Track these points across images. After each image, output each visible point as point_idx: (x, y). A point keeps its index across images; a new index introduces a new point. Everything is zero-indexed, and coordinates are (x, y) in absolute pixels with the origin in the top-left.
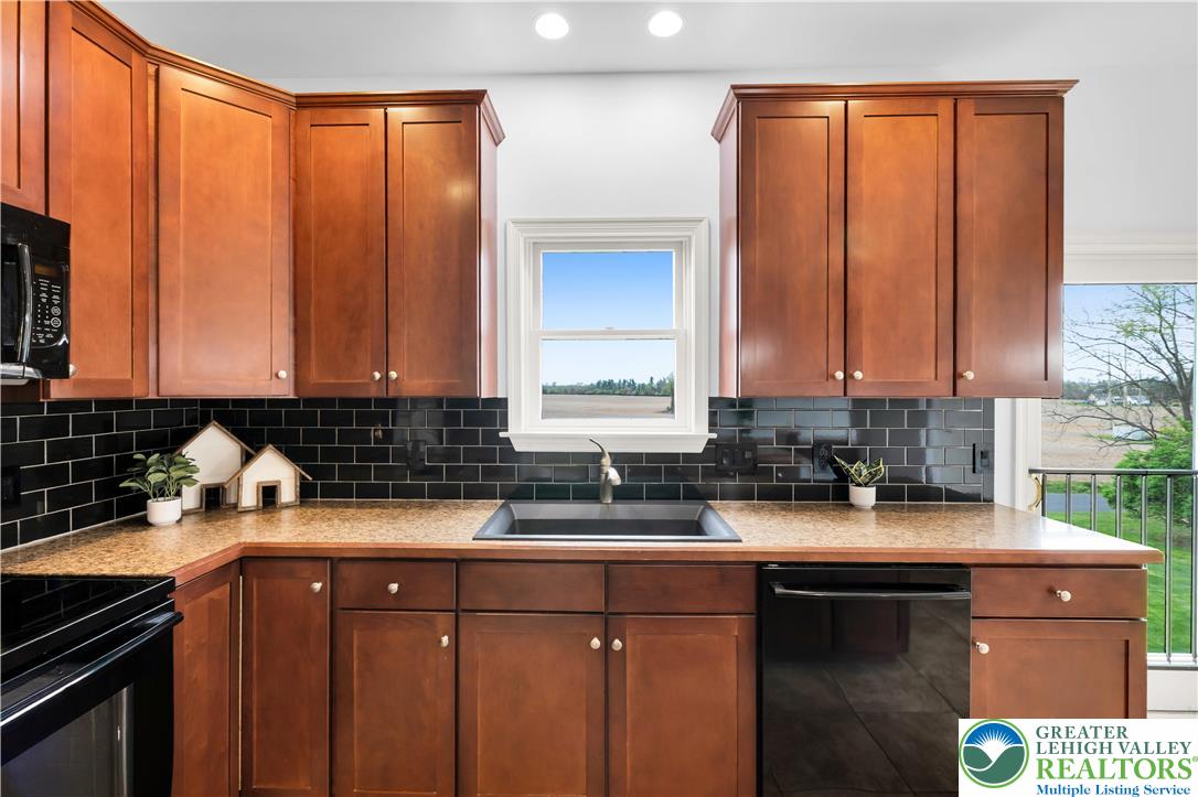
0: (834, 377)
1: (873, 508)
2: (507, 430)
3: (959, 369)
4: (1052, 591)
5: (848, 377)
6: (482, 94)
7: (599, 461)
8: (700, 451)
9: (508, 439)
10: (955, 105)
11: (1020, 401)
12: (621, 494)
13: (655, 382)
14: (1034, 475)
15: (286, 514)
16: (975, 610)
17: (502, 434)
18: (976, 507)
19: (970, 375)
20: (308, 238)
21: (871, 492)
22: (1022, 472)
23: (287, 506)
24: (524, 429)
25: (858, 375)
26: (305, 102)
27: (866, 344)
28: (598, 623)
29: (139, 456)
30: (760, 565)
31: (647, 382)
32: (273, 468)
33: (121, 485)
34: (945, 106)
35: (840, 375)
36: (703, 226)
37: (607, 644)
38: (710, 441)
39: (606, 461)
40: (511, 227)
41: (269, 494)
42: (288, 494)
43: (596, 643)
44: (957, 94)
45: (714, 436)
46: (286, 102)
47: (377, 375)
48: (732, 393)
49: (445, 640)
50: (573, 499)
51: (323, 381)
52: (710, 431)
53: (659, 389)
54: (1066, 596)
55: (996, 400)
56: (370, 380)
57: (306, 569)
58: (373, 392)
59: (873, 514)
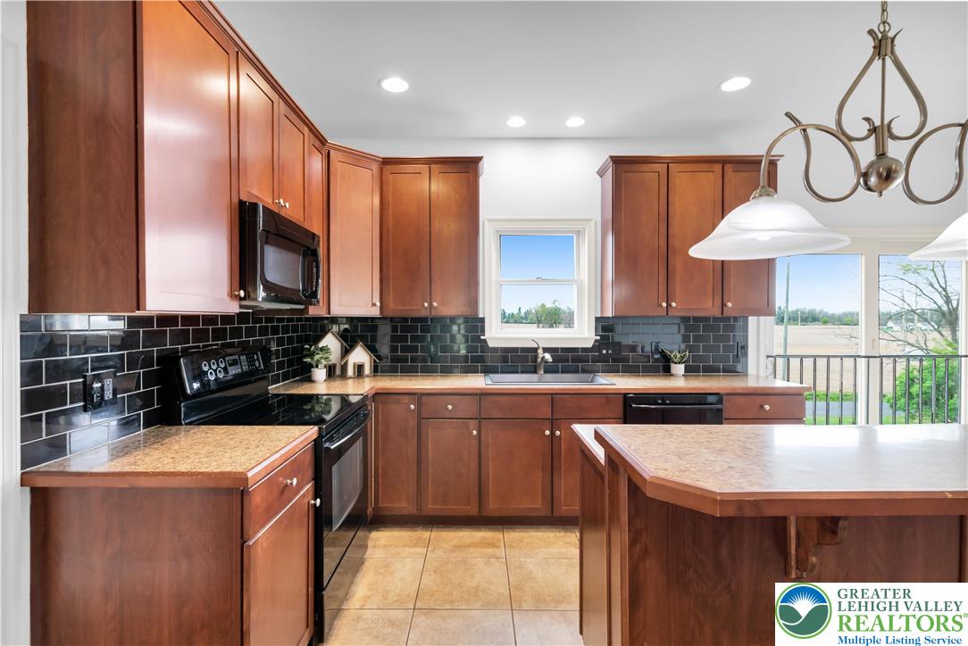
0: (661, 306)
1: (683, 375)
2: (484, 335)
3: (725, 301)
4: (762, 407)
5: (669, 305)
6: (480, 159)
7: (536, 352)
8: (591, 346)
9: (485, 340)
10: (723, 167)
11: (762, 318)
12: (550, 370)
13: (523, 312)
14: (770, 359)
15: (367, 380)
16: (725, 415)
17: (482, 337)
19: (730, 305)
20: (388, 232)
21: (682, 367)
22: (763, 357)
23: (368, 376)
24: (493, 334)
25: (674, 304)
26: (386, 162)
27: (678, 289)
28: (548, 423)
29: (307, 346)
30: (625, 395)
31: (516, 312)
32: (360, 355)
33: (305, 360)
34: (718, 167)
35: (664, 305)
36: (592, 223)
37: (553, 433)
38: (596, 341)
39: (540, 351)
40: (486, 222)
41: (360, 368)
42: (367, 371)
43: (548, 433)
44: (724, 161)
45: (599, 338)
46: (379, 161)
47: (426, 305)
48: (609, 313)
49: (475, 432)
50: (521, 372)
51: (395, 309)
52: (596, 335)
53: (526, 318)
54: (767, 407)
55: (750, 318)
56: (422, 308)
57: (405, 399)
58: (423, 314)
59: (682, 378)
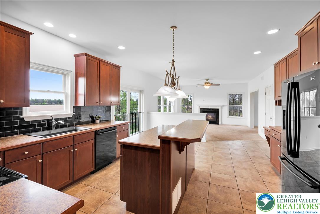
0: (98, 103)
1: (99, 123)
2: (22, 116)
3: (111, 102)
4: (122, 128)
5: (100, 103)
6: (32, 34)
7: (51, 121)
8: (71, 117)
9: (23, 118)
10: (111, 66)
18: (105, 122)
21: (99, 120)
24: (27, 115)
27: (102, 98)
28: (72, 147)
30: (95, 131)
37: (74, 150)
38: (74, 114)
43: (72, 150)
44: (111, 64)
50: (42, 131)
52: (73, 112)
54: (124, 128)
59: (99, 124)
